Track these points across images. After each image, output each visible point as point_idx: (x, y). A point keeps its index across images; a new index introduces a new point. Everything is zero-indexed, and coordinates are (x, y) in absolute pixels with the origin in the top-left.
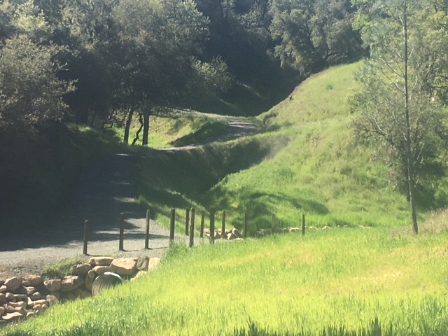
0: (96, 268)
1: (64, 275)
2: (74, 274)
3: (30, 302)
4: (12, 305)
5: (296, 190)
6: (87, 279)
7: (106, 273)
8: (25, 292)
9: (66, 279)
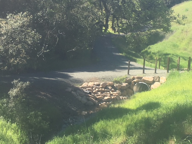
0: (135, 80)
1: (122, 83)
2: (126, 82)
3: (111, 93)
4: (106, 94)
5: (181, 53)
6: (131, 85)
7: (139, 82)
8: (108, 89)
9: (123, 84)
